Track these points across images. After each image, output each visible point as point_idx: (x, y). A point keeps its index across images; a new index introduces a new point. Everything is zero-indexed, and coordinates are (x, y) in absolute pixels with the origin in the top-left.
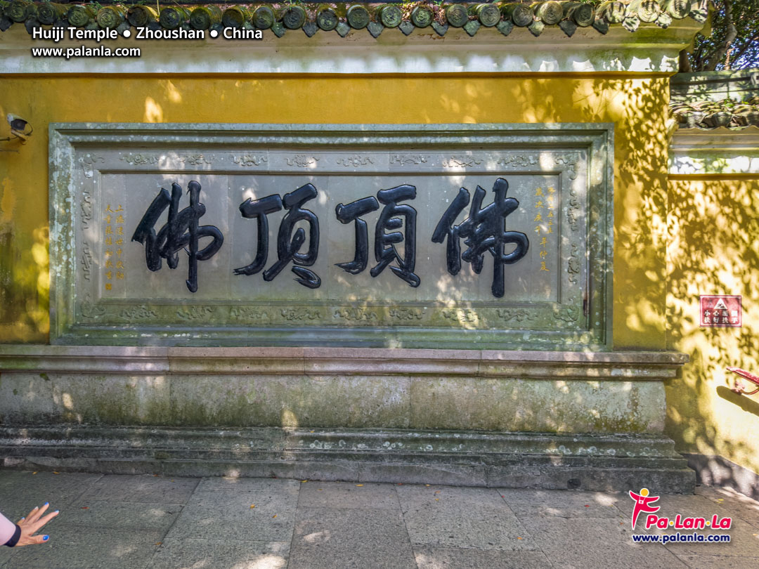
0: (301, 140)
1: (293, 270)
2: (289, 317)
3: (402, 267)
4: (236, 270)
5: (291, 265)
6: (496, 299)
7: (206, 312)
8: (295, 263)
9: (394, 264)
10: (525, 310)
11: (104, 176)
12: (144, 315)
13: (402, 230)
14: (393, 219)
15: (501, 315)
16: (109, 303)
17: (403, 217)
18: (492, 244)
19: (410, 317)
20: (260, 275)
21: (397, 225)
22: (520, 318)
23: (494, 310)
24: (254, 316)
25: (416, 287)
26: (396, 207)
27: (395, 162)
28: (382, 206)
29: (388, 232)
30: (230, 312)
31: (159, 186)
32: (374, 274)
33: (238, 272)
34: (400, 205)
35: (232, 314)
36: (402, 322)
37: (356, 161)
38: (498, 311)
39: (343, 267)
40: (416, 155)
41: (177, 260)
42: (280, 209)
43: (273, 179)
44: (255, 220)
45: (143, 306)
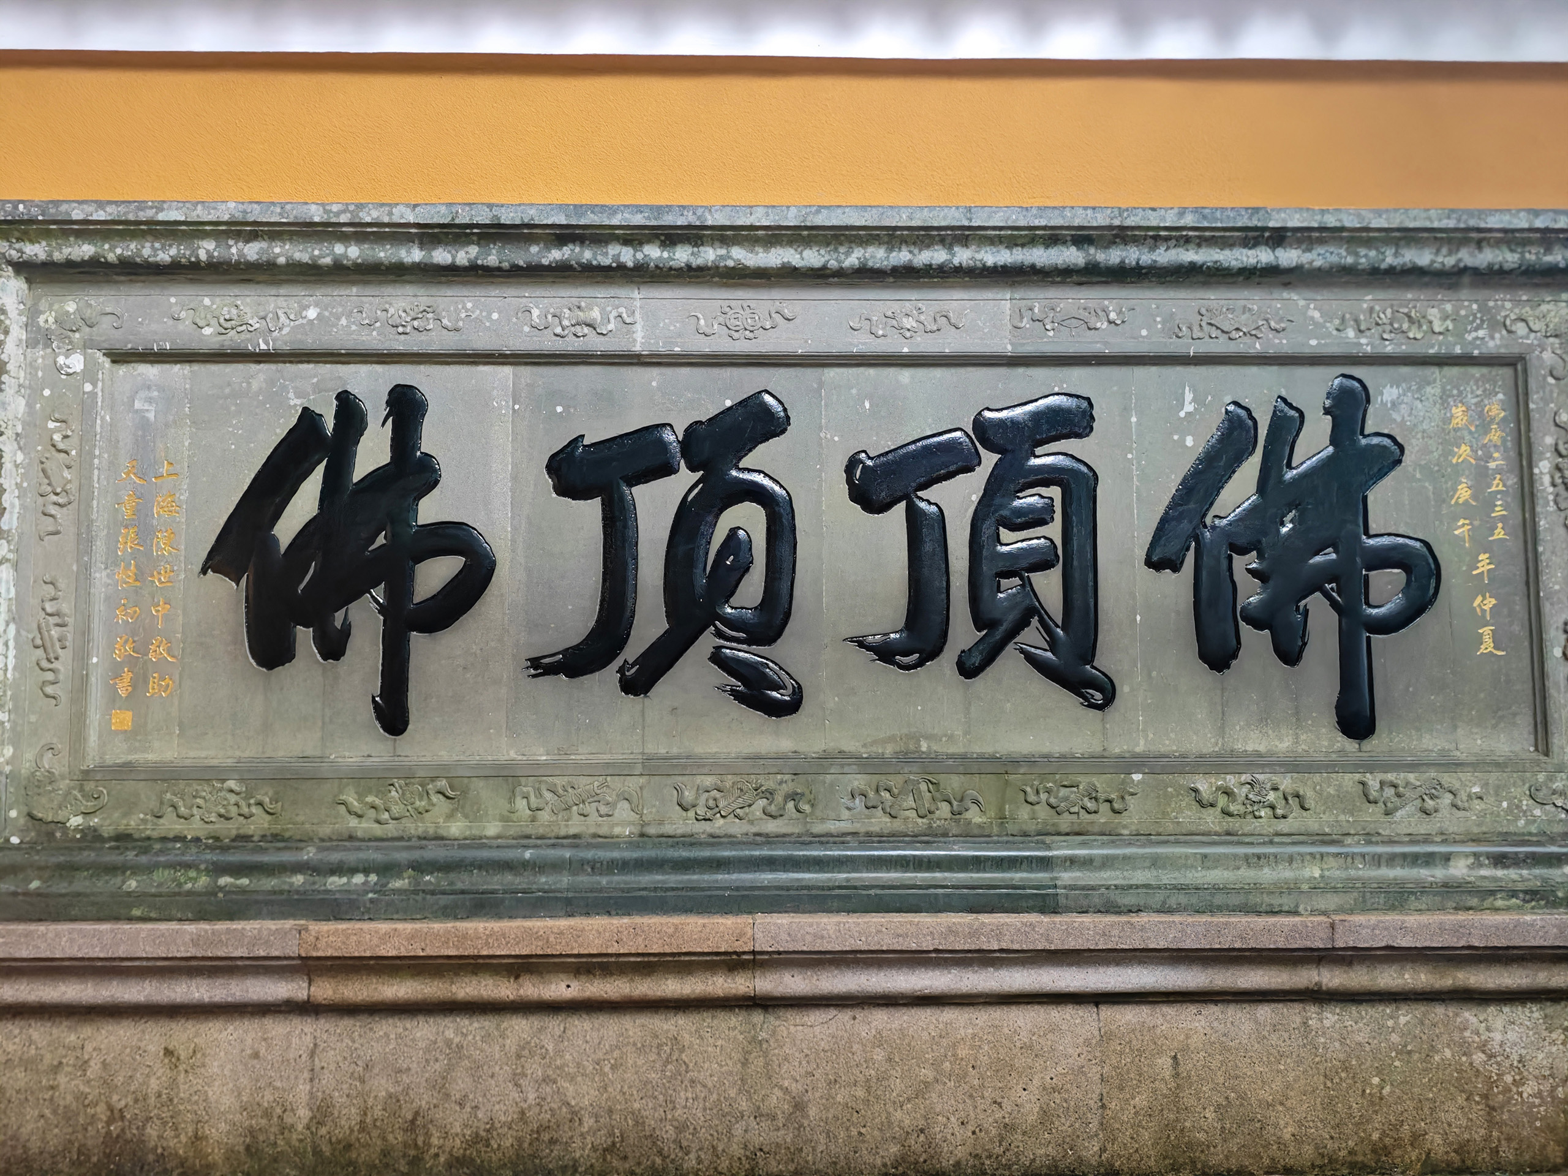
0: (741, 255)
1: (717, 658)
2: (701, 810)
3: (1053, 644)
4: (535, 662)
5: (707, 642)
6: (1351, 745)
7: (435, 798)
8: (719, 634)
9: (1032, 636)
10: (1447, 779)
11: (122, 370)
12: (234, 810)
13: (1054, 530)
14: (1029, 500)
15: (1373, 794)
16: (124, 771)
17: (1055, 492)
18: (1331, 573)
19: (1090, 805)
20: (610, 675)
21: (1037, 519)
22: (1430, 804)
23: (1349, 780)
24: (590, 809)
25: (1102, 708)
26: (1034, 462)
27: (1025, 323)
28: (989, 459)
29: (1012, 542)
30: (511, 800)
31: (296, 404)
32: (969, 669)
33: (540, 667)
34: (1043, 459)
35: (521, 804)
36: (1065, 822)
37: (909, 323)
38: (1363, 784)
39: (869, 648)
40: (1091, 304)
41: (346, 632)
42: (668, 470)
43: (654, 376)
44: (591, 510)
45: (232, 784)
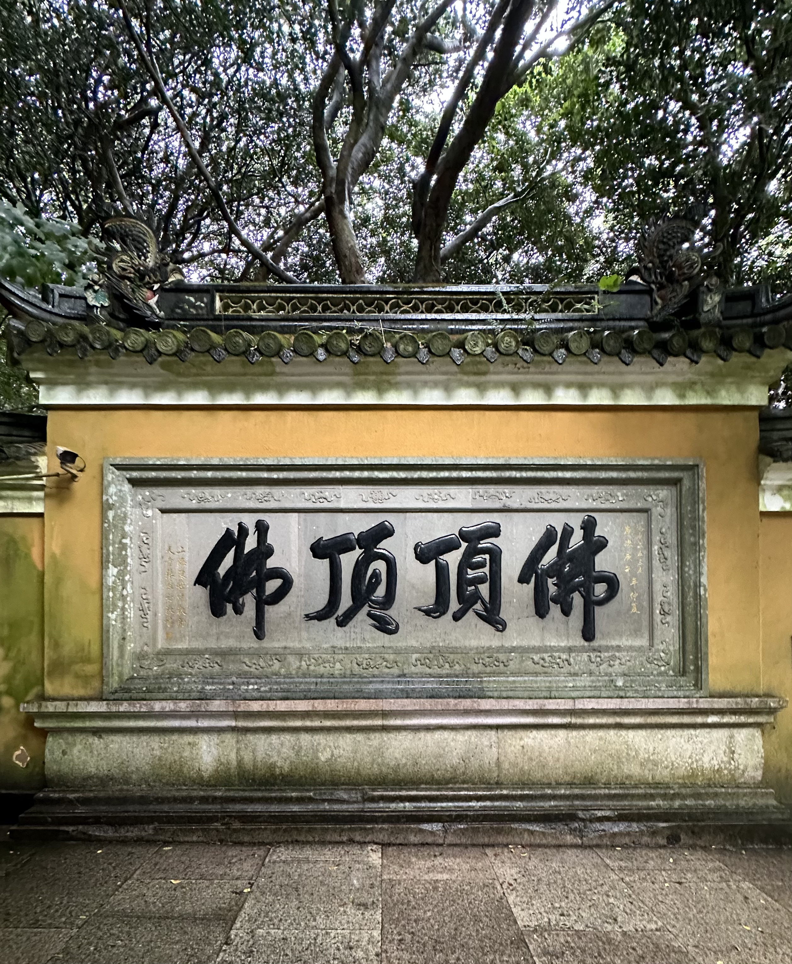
0: (377, 474)
1: (369, 615)
2: (364, 666)
3: (486, 609)
4: (307, 616)
5: (366, 609)
6: (586, 644)
7: (275, 661)
8: (370, 606)
9: (478, 606)
10: (617, 654)
11: (165, 515)
12: (207, 665)
13: (486, 570)
14: (478, 559)
15: (593, 660)
16: (168, 653)
17: (487, 556)
18: (581, 584)
19: (497, 664)
20: (332, 620)
21: (481, 565)
22: (612, 663)
23: (585, 656)
24: (327, 665)
25: (501, 631)
26: (480, 546)
27: (477, 497)
28: (464, 545)
29: (471, 574)
30: (300, 662)
31: (225, 527)
32: (456, 617)
33: (309, 617)
34: (484, 544)
35: (303, 663)
36: (488, 669)
37: (436, 497)
38: (589, 656)
39: (422, 611)
40: (501, 491)
41: (243, 605)
42: (354, 549)
43: (347, 516)
44: (326, 561)
45: (207, 656)
